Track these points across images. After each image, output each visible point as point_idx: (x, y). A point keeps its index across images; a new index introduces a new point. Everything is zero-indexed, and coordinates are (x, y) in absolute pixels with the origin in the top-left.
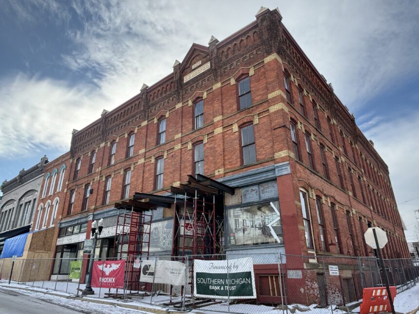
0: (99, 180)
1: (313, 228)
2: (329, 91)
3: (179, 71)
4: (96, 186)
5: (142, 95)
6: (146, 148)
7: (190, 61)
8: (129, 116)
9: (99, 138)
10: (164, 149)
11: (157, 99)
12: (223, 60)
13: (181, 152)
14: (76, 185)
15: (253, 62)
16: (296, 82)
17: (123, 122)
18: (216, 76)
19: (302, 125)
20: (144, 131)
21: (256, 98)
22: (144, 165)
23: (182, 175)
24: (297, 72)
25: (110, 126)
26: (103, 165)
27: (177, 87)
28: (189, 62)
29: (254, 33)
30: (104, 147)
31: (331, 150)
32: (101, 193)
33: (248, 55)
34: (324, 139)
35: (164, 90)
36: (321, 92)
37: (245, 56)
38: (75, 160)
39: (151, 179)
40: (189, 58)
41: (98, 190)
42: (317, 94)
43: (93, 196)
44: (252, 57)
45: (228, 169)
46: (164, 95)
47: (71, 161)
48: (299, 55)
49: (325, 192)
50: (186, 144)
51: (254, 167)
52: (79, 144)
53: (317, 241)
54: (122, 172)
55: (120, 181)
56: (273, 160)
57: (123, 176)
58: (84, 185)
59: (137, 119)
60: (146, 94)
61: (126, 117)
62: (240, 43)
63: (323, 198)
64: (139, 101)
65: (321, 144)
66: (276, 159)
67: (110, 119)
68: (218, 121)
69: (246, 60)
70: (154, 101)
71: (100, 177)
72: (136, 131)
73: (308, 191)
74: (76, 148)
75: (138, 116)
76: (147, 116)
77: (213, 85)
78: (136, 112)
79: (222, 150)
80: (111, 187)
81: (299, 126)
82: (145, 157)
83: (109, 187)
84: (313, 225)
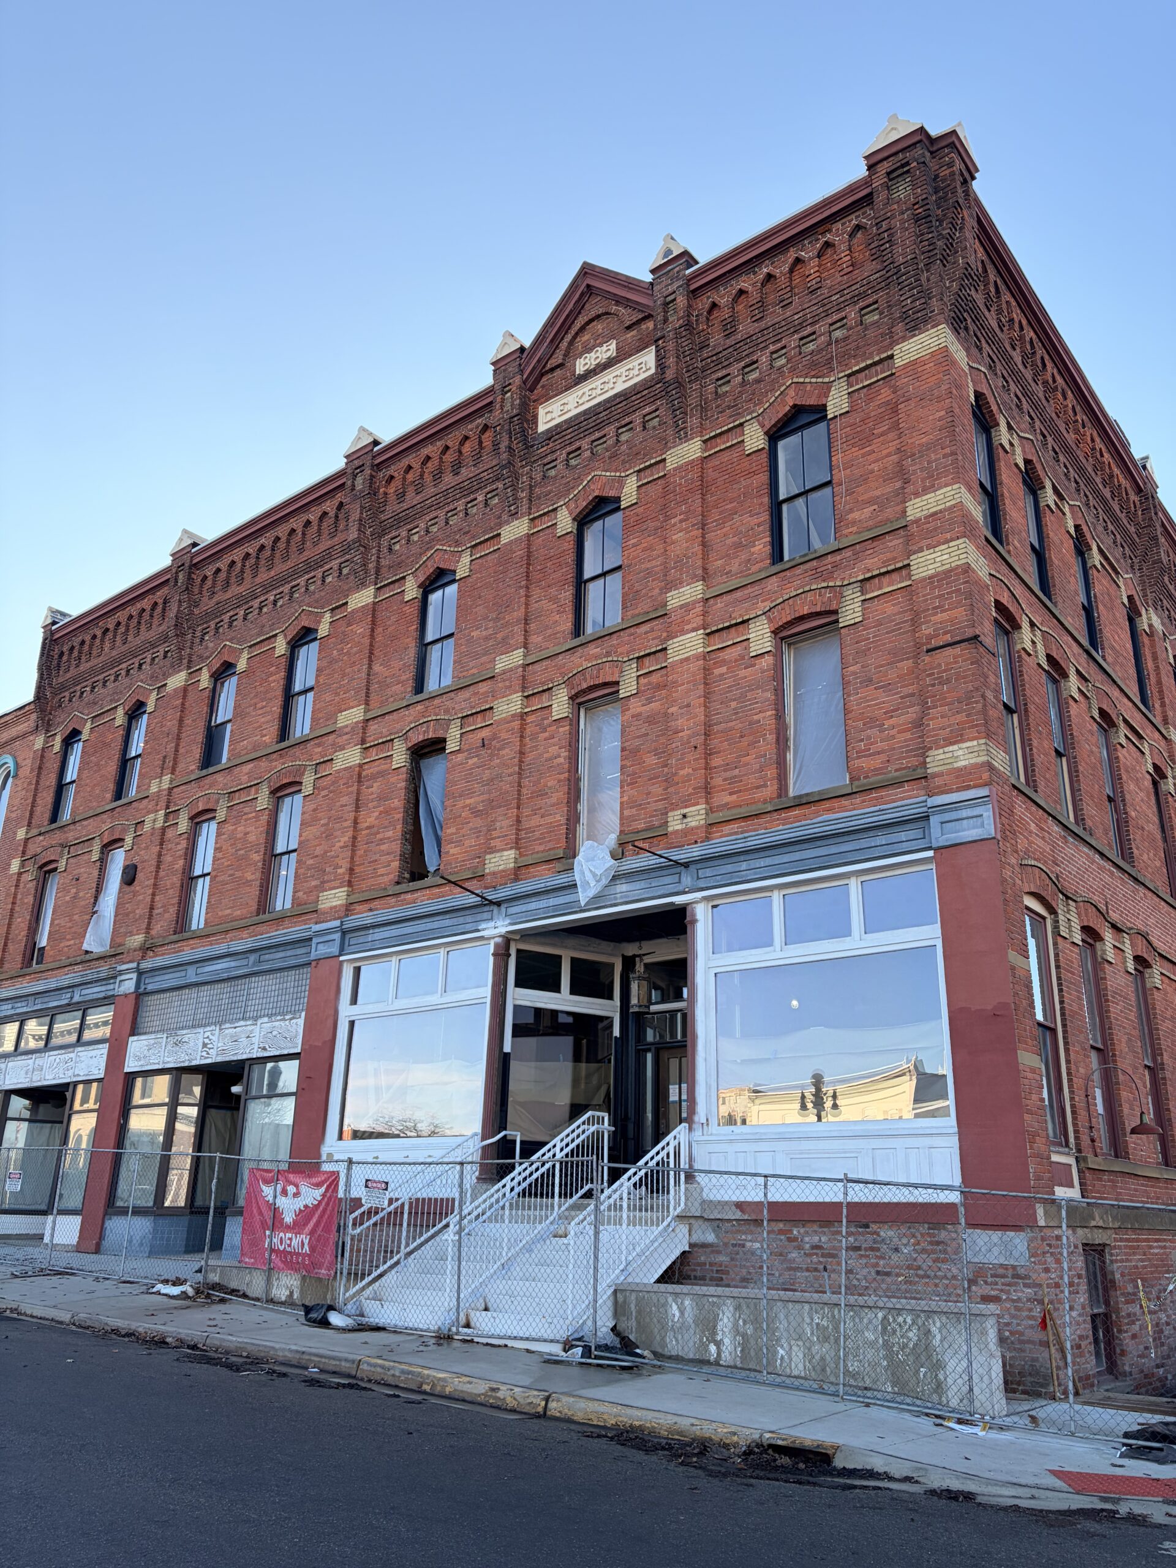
0: (164, 830)
1: (1068, 1062)
2: (1139, 490)
3: (517, 380)
4: (147, 857)
5: (355, 476)
6: (367, 704)
7: (569, 337)
8: (290, 564)
9: (161, 650)
10: (447, 711)
11: (419, 498)
12: (712, 342)
13: (522, 729)
14: (63, 846)
15: (845, 358)
16: (1018, 450)
17: (267, 588)
18: (679, 412)
19: (1038, 633)
20: (360, 629)
21: (855, 515)
22: (359, 775)
23: (525, 824)
24: (1019, 407)
25: (207, 604)
26: (181, 766)
27: (510, 448)
28: (564, 344)
29: (852, 235)
30: (185, 690)
31: (1140, 737)
32: (172, 882)
33: (822, 327)
34: (1115, 693)
35: (449, 457)
36: (1108, 495)
37: (809, 330)
38: (58, 739)
39: (390, 834)
40: (565, 327)
41: (158, 867)
42: (1092, 502)
43: (135, 893)
44: (838, 334)
45: (726, 806)
46: (449, 480)
47: (39, 742)
48: (1032, 334)
49: (1114, 916)
50: (545, 695)
51: (835, 803)
52: (73, 672)
53: (1082, 1114)
54: (263, 800)
55: (252, 838)
56: (921, 778)
57: (265, 818)
58: (96, 847)
59: (329, 579)
60: (368, 471)
61: (280, 568)
62: (791, 271)
63: (1108, 935)
64: (339, 497)
65: (1103, 713)
66: (935, 775)
67: (209, 571)
68: (686, 607)
69: (811, 347)
70: (405, 506)
71: (167, 815)
72: (323, 630)
73: (1052, 911)
74: (63, 687)
75: (335, 564)
76: (371, 566)
77: (666, 448)
78: (322, 547)
79: (701, 729)
80: (215, 859)
81: (1026, 637)
82: (363, 742)
83: (204, 861)
84: (1067, 1050)
